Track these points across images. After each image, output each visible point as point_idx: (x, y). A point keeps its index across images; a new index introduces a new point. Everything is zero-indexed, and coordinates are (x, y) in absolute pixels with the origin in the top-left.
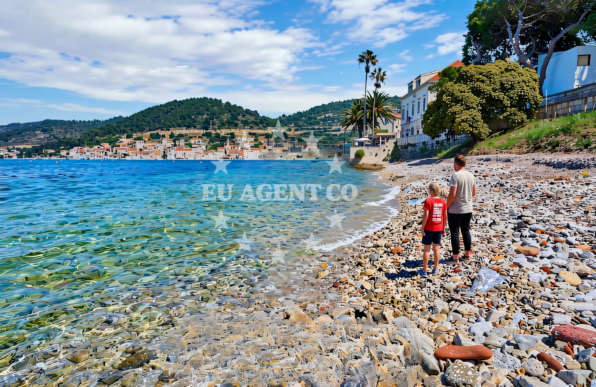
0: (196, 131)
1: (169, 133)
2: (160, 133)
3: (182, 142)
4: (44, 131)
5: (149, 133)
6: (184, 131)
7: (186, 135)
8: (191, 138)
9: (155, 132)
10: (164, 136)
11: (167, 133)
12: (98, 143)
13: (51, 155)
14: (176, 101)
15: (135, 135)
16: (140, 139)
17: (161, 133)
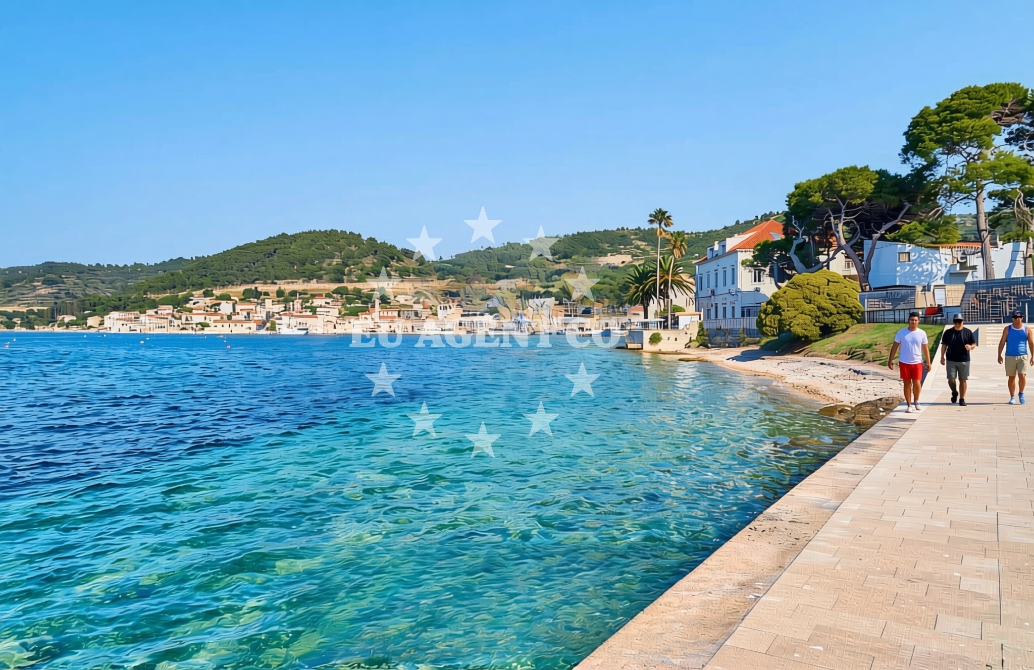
0: (321, 286)
1: (275, 288)
2: (259, 289)
3: (297, 304)
4: (49, 283)
5: (242, 289)
6: (299, 286)
7: (304, 293)
8: (313, 296)
9: (253, 287)
10: (266, 294)
11: (272, 289)
12: (154, 305)
13: (68, 325)
14: (284, 235)
15: (217, 292)
16: (227, 298)
17: (261, 288)
